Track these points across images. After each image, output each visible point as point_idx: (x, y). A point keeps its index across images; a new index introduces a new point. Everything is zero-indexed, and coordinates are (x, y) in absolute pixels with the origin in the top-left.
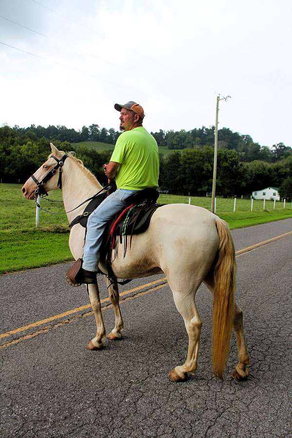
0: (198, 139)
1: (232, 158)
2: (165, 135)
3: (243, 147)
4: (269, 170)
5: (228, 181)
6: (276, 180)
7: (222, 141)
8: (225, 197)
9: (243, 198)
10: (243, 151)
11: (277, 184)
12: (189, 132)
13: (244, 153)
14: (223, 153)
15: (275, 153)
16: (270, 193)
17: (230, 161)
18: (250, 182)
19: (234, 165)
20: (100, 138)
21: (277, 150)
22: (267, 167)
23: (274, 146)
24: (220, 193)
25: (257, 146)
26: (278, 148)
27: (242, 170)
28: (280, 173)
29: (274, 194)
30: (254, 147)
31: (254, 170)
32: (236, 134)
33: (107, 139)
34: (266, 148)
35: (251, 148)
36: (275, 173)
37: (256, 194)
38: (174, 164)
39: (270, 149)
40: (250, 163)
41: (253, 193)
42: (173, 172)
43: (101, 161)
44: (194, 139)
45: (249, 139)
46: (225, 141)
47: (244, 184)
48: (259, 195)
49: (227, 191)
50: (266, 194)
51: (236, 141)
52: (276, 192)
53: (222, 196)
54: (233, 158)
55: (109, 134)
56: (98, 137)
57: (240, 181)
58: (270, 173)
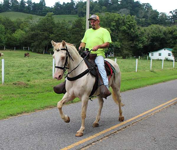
0: (104, 7)
1: (129, 22)
2: (76, 4)
3: (143, 14)
4: (165, 33)
5: (127, 43)
6: (171, 42)
7: (125, 9)
8: (124, 58)
9: (140, 59)
10: (144, 17)
11: (171, 45)
12: (96, 2)
13: (144, 19)
14: (122, 17)
15: (172, 19)
16: (165, 53)
17: (128, 25)
18: (146, 43)
19: (131, 28)
20: (19, 9)
21: (174, 16)
22: (163, 30)
23: (171, 12)
24: (119, 54)
25: (156, 13)
26: (174, 14)
27: (139, 33)
28: (174, 35)
29: (169, 55)
30: (153, 14)
31: (150, 33)
32: (137, 2)
33: (25, 9)
34: (163, 14)
35: (150, 14)
36: (170, 36)
37: (152, 55)
38: (78, 29)
39: (167, 15)
40: (148, 28)
41: (150, 54)
42: (76, 36)
43: (14, 27)
44: (101, 8)
45: (148, 7)
46: (128, 9)
47: (141, 45)
48: (155, 55)
49: (125, 52)
50: (162, 55)
51: (136, 8)
52: (171, 52)
53: (122, 57)
54: (131, 22)
55: (27, 5)
56: (18, 8)
57: (137, 43)
58: (166, 35)
